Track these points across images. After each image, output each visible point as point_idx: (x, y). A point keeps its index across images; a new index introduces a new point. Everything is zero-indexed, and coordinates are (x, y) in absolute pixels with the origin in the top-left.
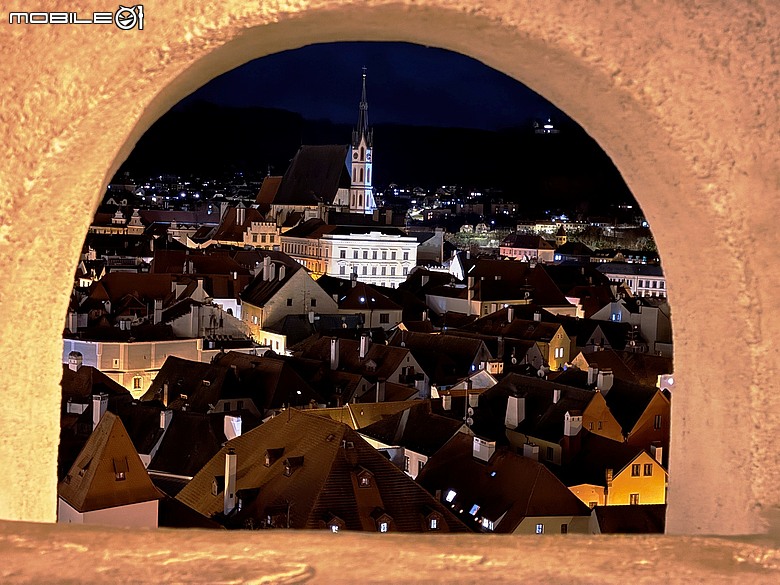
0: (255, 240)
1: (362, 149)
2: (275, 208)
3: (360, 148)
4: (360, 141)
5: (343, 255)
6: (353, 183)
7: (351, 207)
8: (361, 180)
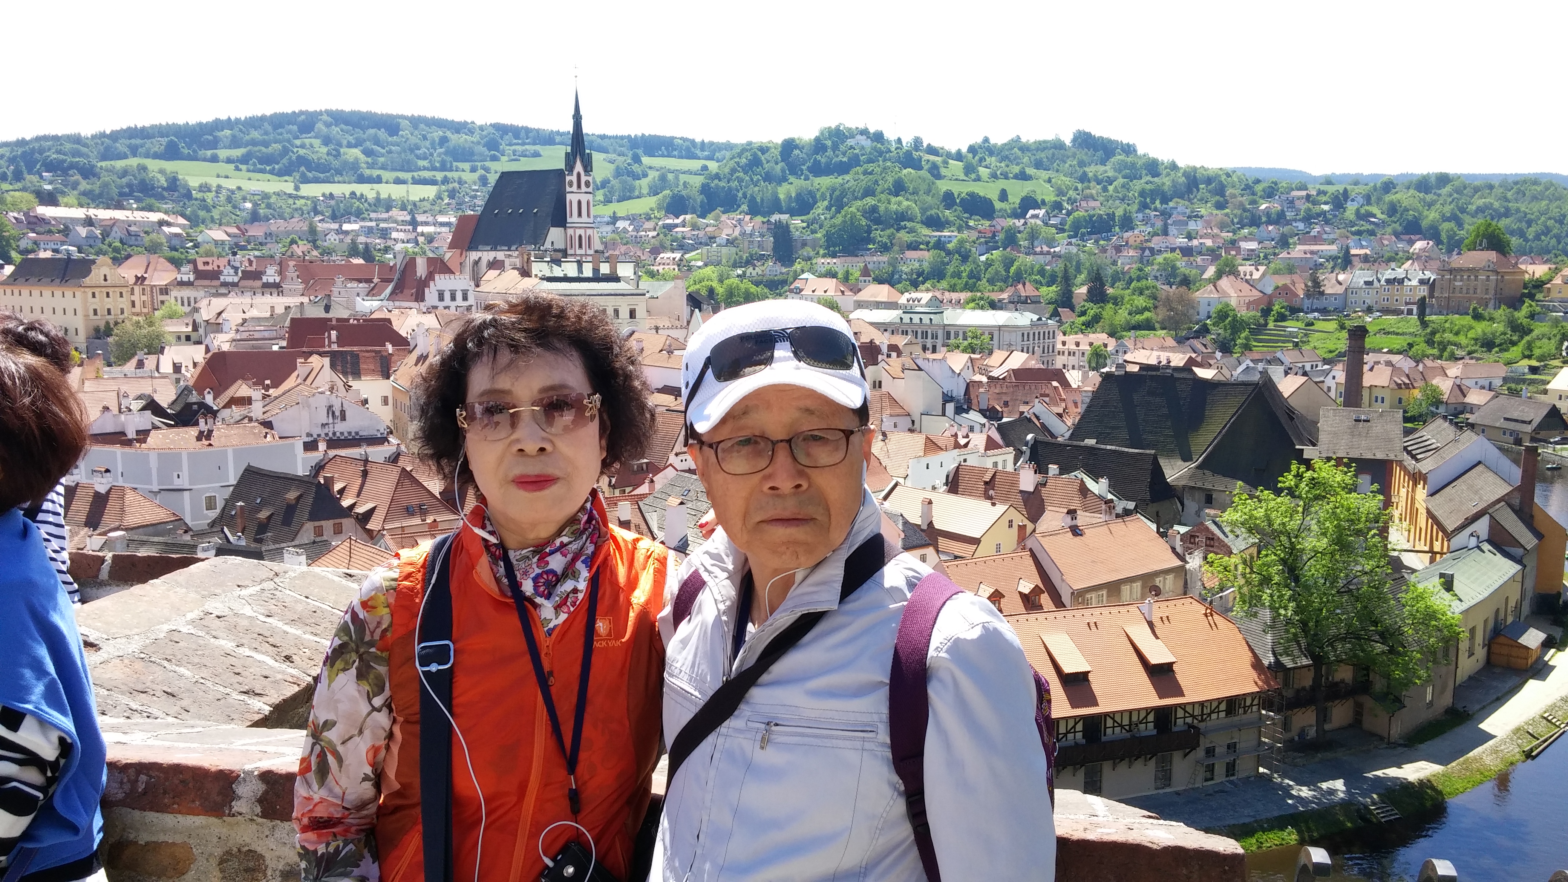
0: (441, 298)
1: (579, 175)
2: (474, 255)
3: (575, 173)
4: (575, 163)
6: (569, 220)
7: (570, 252)
8: (580, 215)
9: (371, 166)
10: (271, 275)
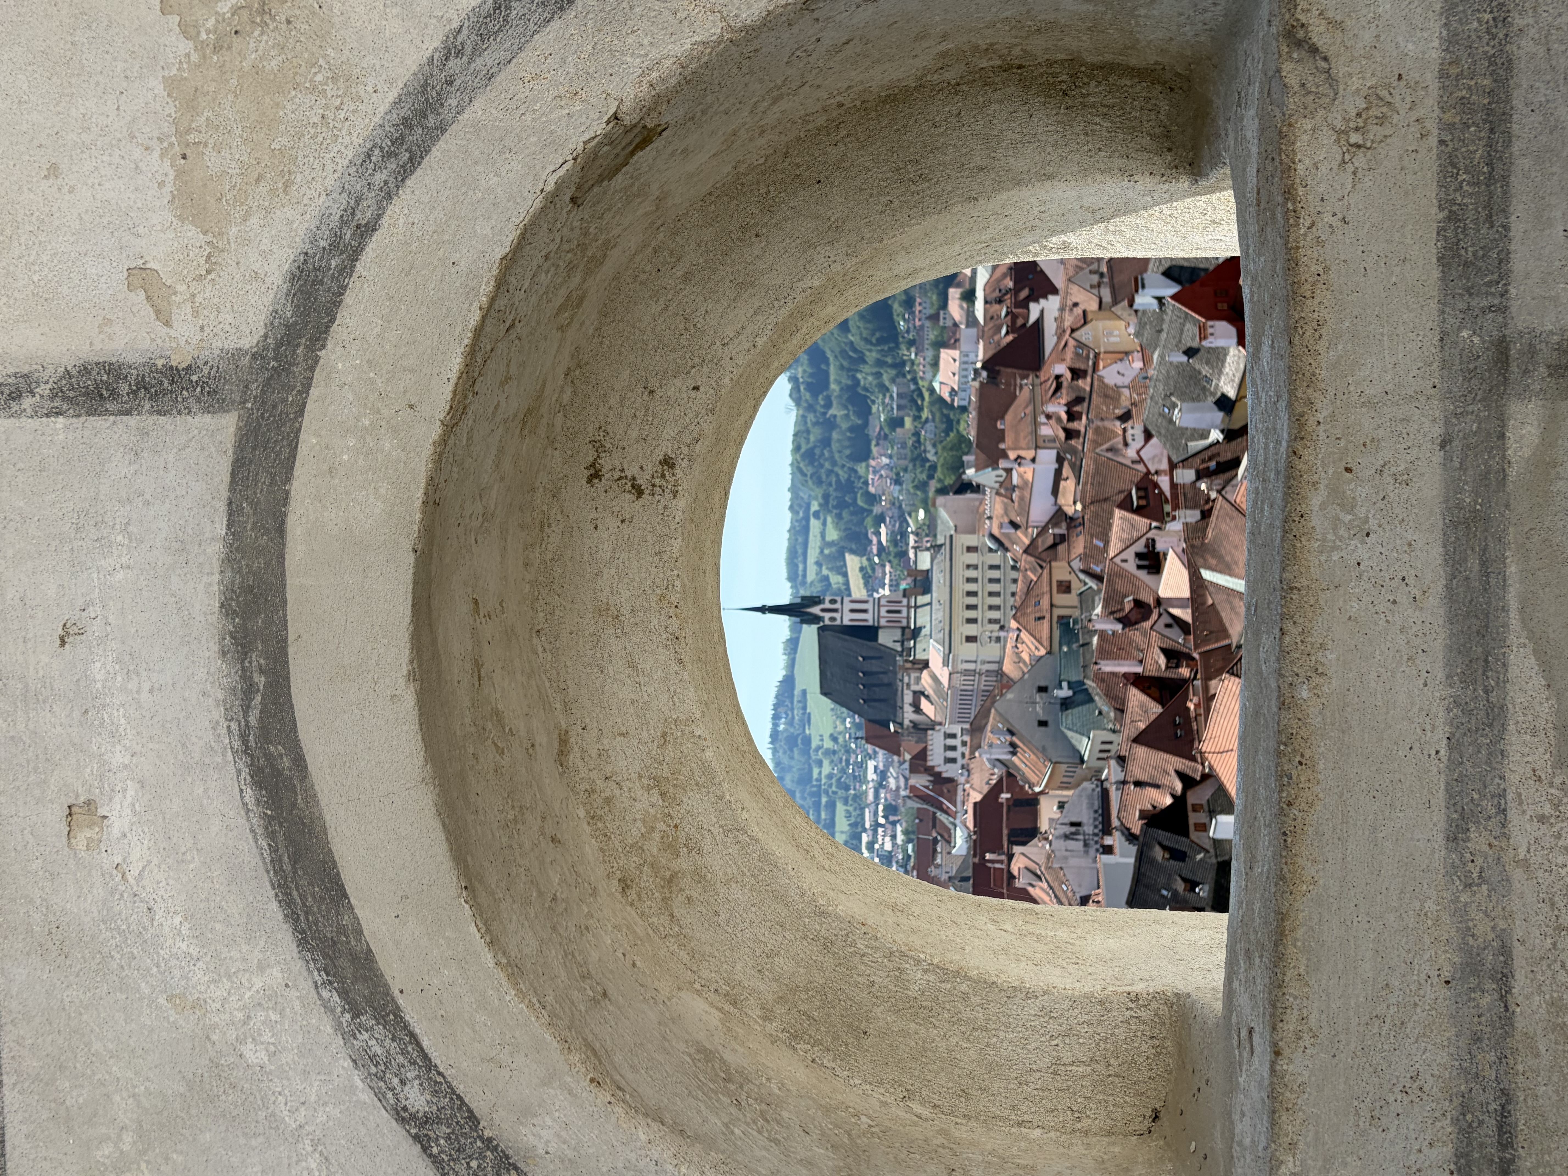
4: (811, 614)
6: (870, 623)
8: (865, 611)
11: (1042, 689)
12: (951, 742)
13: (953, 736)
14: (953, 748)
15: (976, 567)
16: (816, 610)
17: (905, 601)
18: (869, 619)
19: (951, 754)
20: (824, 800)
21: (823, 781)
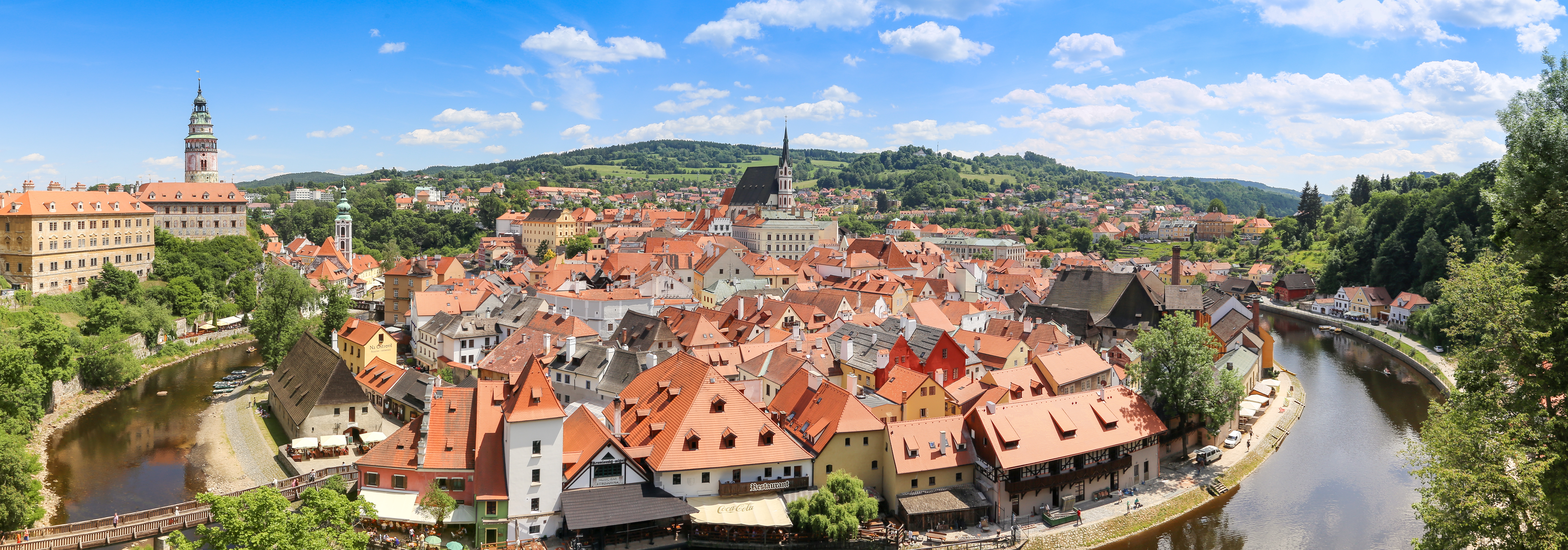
0: (716, 229)
1: (785, 169)
2: (732, 208)
3: (783, 167)
4: (783, 163)
5: (769, 237)
6: (780, 190)
7: (780, 206)
8: (785, 188)
9: (681, 166)
10: (637, 217)
11: (737, 271)
12: (724, 227)
13: (727, 229)
14: (722, 229)
15: (803, 239)
16: (786, 165)
17: (790, 206)
18: (782, 190)
19: (719, 227)
20: (712, 170)
21: (720, 169)
